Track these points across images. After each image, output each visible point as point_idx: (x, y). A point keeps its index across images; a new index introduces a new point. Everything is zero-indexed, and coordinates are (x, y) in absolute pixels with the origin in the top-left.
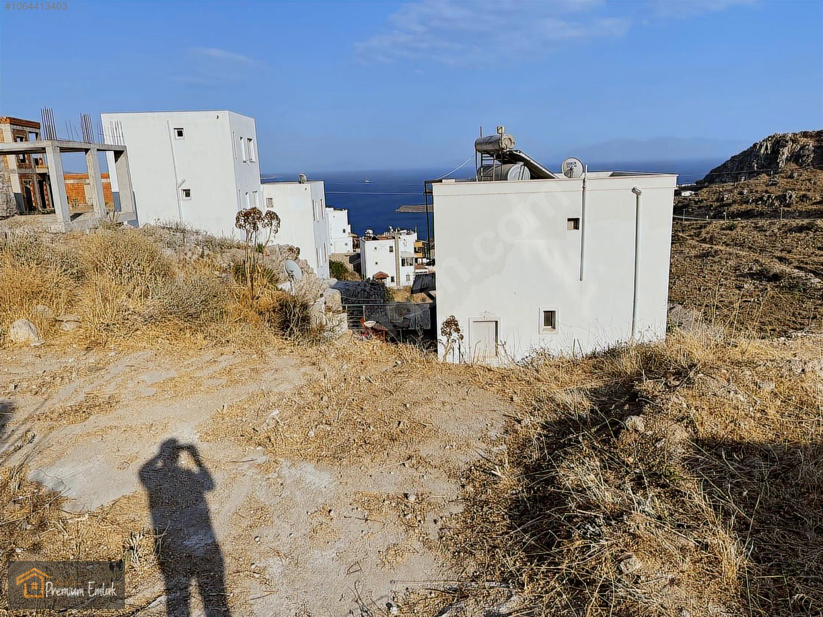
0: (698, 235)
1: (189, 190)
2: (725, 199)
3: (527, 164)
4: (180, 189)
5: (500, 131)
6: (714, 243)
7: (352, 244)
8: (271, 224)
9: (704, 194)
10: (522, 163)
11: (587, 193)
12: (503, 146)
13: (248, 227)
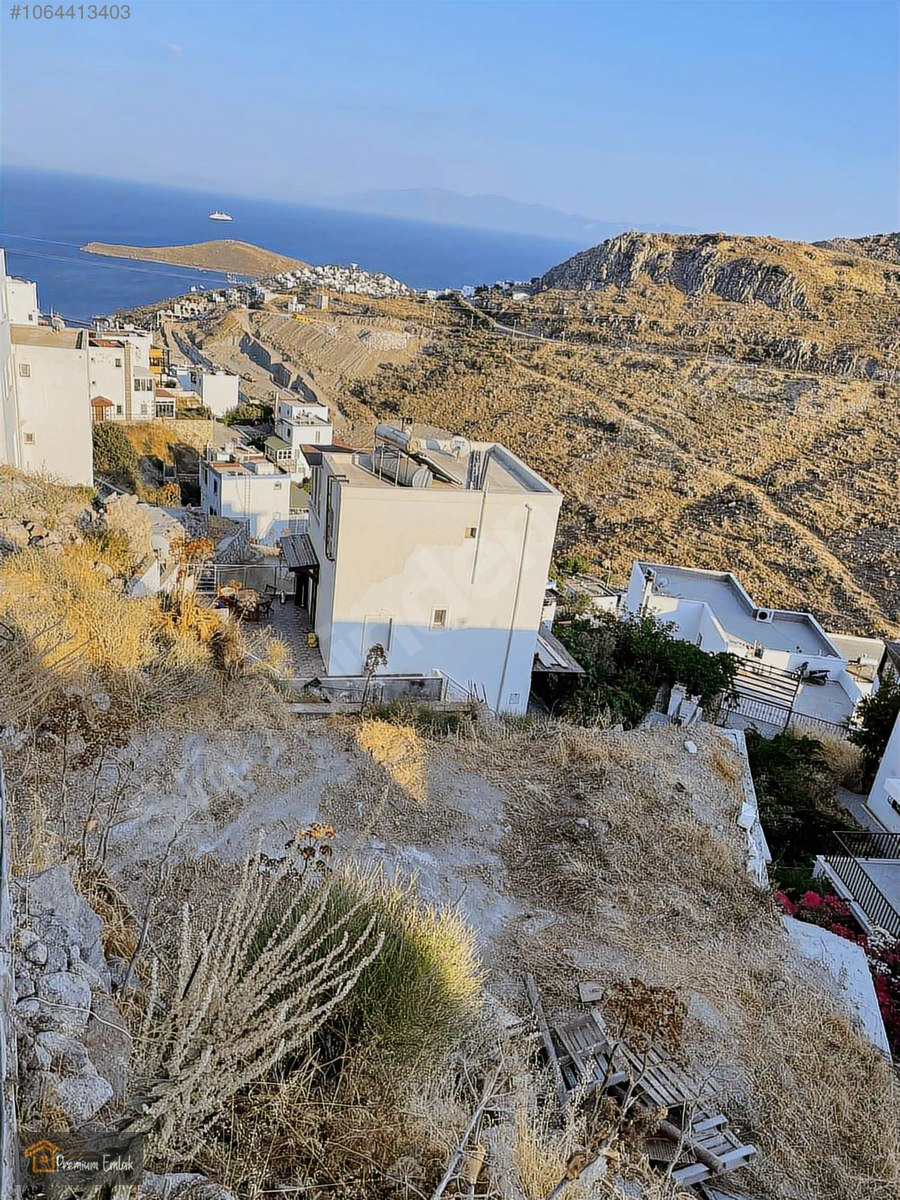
0: (528, 358)
2: (565, 312)
6: (547, 373)
9: (540, 300)
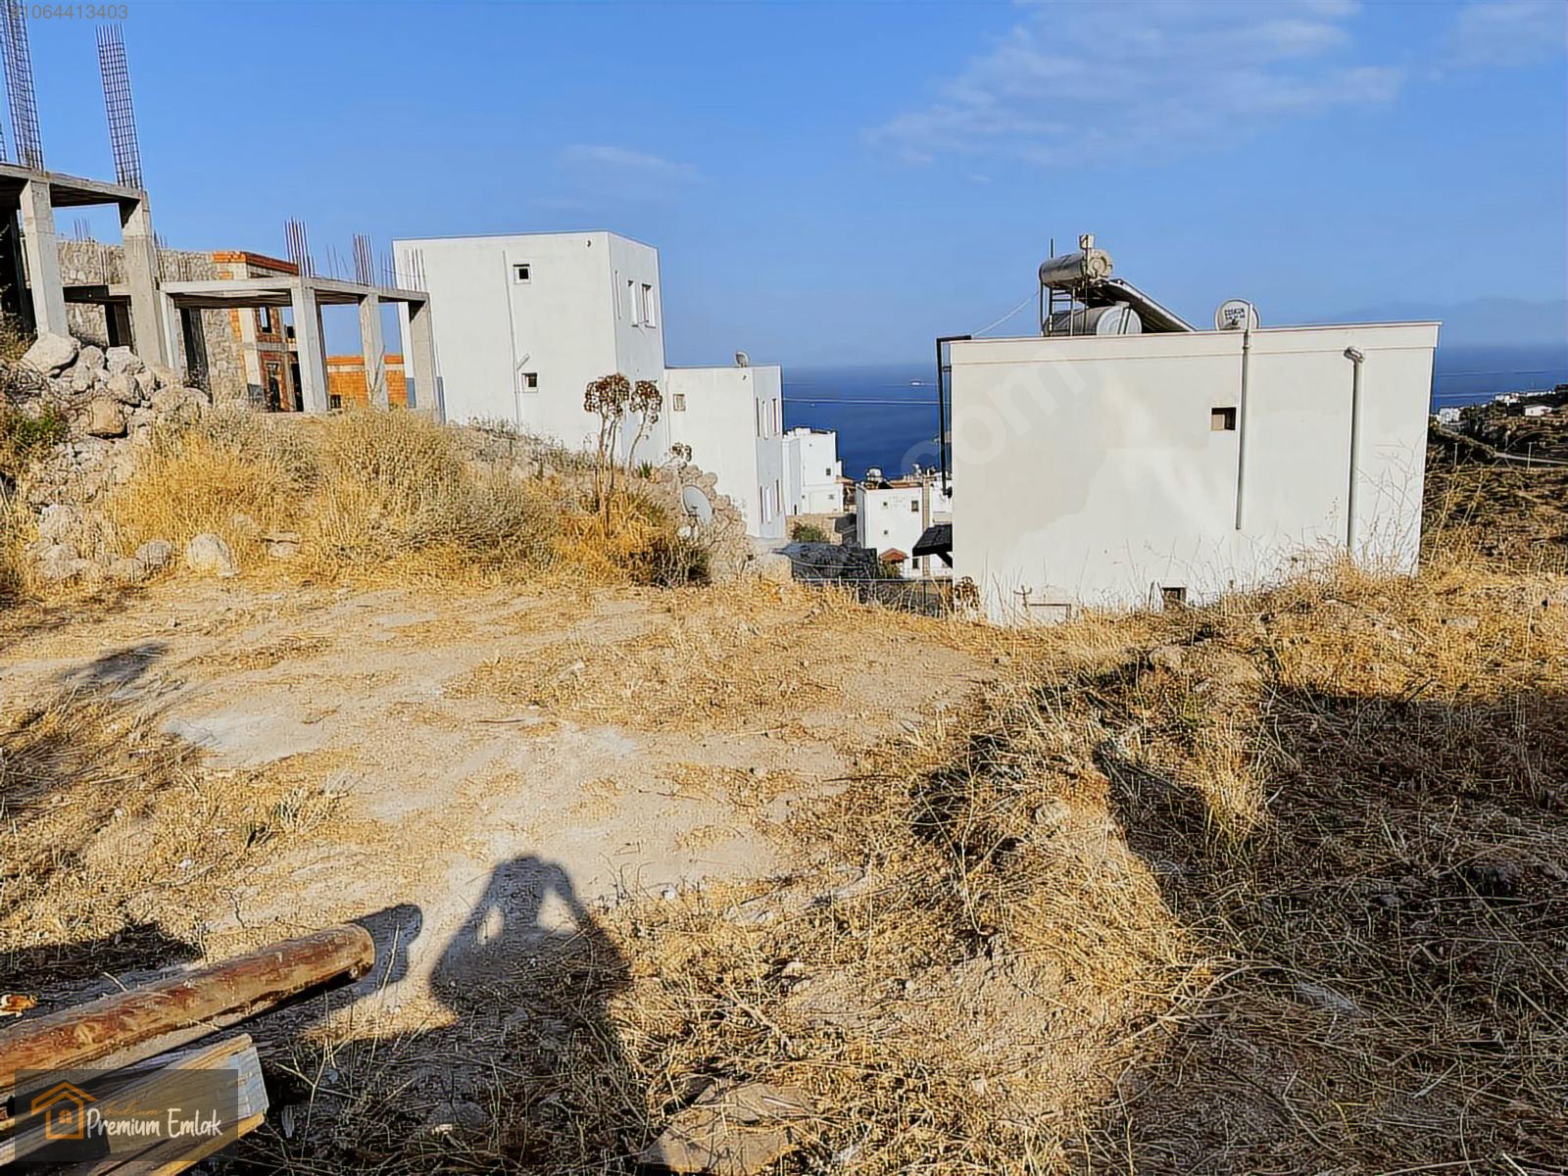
0: (1559, 496)
1: (535, 375)
3: (1136, 305)
4: (520, 372)
5: (1084, 246)
7: (842, 496)
8: (646, 406)
10: (1126, 304)
11: (1250, 357)
12: (1090, 271)
13: (604, 410)
